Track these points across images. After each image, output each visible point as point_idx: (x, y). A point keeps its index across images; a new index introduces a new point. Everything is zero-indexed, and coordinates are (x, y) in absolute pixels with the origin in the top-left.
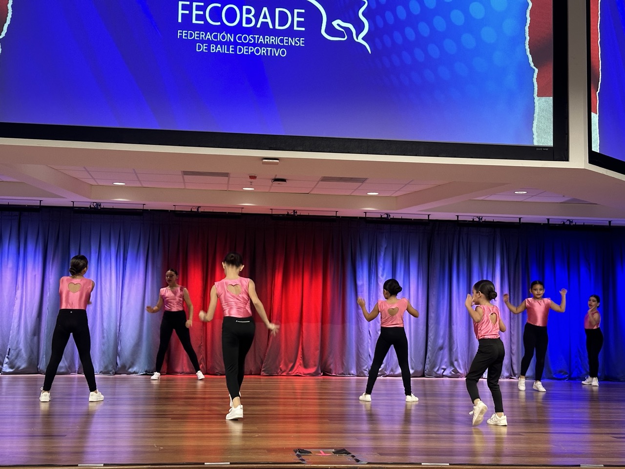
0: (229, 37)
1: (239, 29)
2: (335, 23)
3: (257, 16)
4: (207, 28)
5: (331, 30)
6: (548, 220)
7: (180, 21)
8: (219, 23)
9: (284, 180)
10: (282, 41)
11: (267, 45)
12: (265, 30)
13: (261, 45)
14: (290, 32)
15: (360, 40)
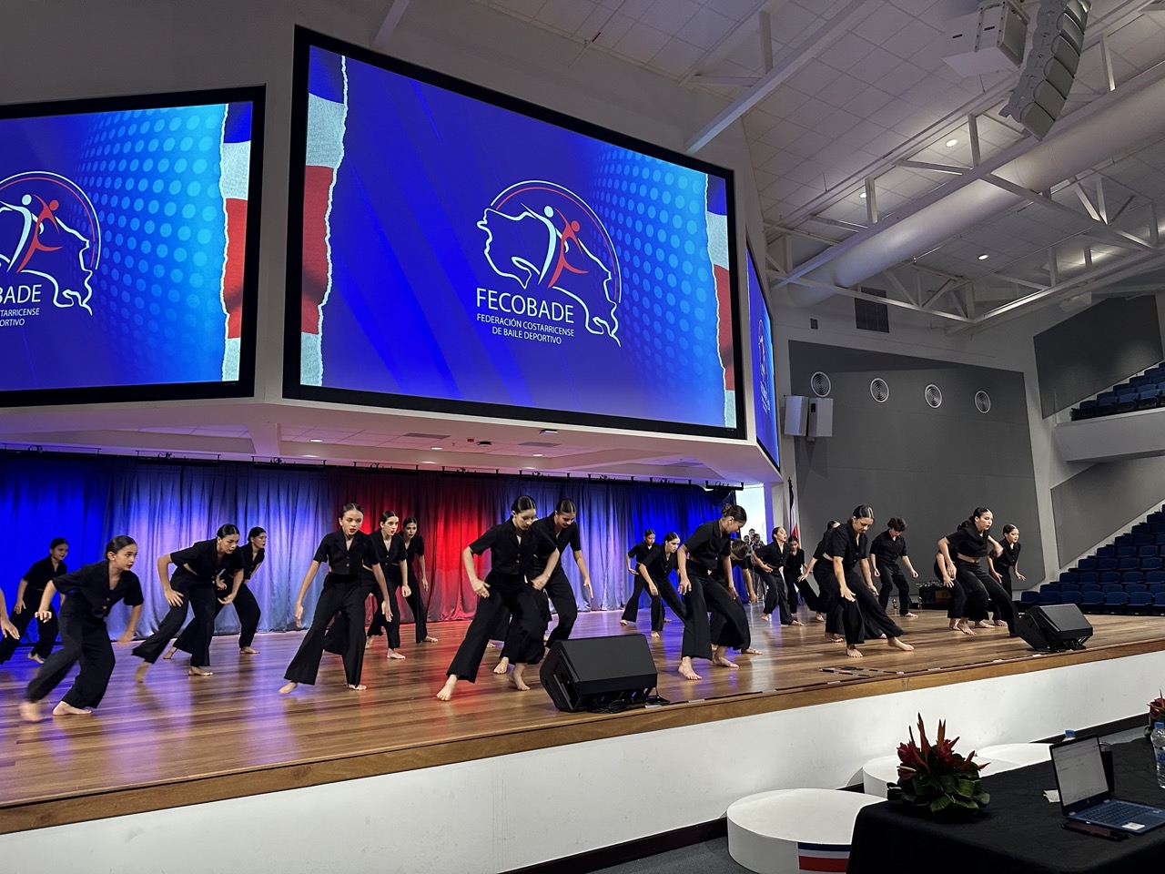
0: (518, 324)
1: (524, 317)
2: (595, 319)
3: (538, 307)
4: (500, 314)
5: (592, 325)
6: (651, 479)
7: (479, 305)
8: (509, 311)
9: (489, 443)
10: (557, 330)
11: (547, 333)
12: (544, 320)
13: (542, 333)
14: (563, 324)
15: (613, 335)
